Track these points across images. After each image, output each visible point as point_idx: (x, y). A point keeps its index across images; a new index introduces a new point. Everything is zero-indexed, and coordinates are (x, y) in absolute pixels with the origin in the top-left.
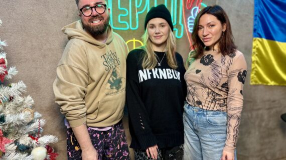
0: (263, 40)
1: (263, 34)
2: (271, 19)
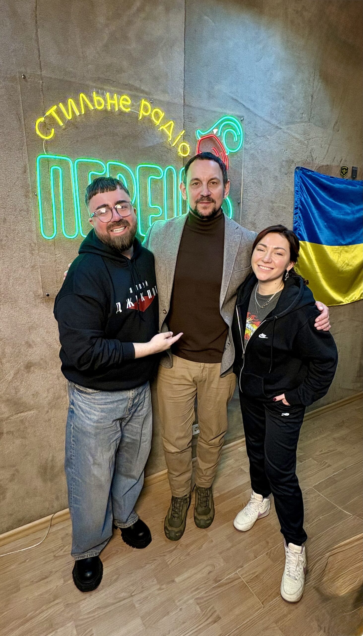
0: (305, 244)
1: (305, 236)
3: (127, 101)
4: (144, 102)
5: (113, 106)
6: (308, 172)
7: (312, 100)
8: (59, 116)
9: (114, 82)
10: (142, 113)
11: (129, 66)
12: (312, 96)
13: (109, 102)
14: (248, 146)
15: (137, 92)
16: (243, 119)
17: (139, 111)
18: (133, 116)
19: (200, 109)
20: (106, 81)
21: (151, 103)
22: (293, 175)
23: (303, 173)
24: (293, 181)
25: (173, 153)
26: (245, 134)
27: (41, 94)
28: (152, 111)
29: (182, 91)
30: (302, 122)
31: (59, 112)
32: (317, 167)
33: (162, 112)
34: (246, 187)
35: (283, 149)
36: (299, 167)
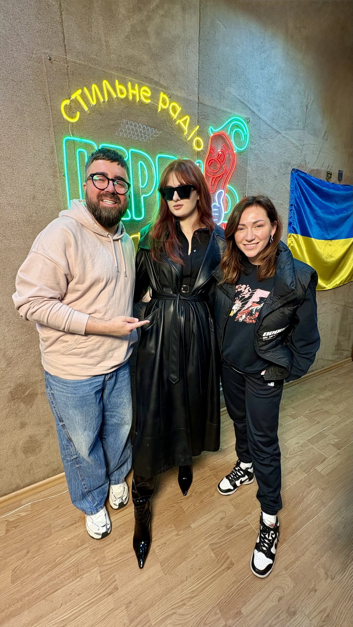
0: (298, 236)
1: (298, 230)
2: (308, 210)
3: (147, 92)
4: (162, 95)
5: (134, 96)
6: (301, 174)
7: (306, 110)
8: (84, 100)
9: (135, 73)
10: (161, 106)
11: (149, 59)
12: (307, 107)
13: (131, 91)
14: (253, 147)
15: (156, 86)
16: (249, 120)
17: (158, 104)
18: (153, 108)
19: (213, 108)
20: (128, 72)
21: (169, 97)
22: (290, 175)
23: (298, 175)
24: (290, 181)
25: (189, 146)
26: (251, 135)
27: (66, 77)
28: (169, 105)
29: (196, 89)
30: (299, 129)
31: (83, 96)
32: (309, 170)
33: (179, 107)
34: (250, 184)
35: (282, 152)
36: (294, 169)
